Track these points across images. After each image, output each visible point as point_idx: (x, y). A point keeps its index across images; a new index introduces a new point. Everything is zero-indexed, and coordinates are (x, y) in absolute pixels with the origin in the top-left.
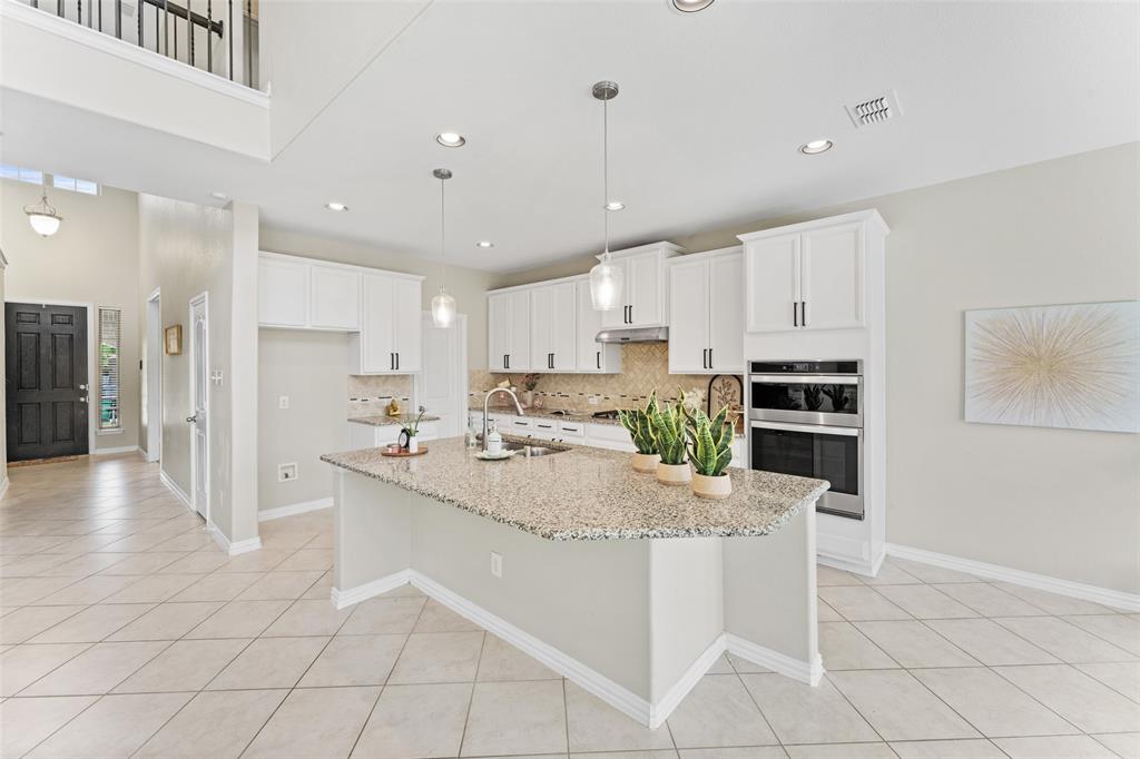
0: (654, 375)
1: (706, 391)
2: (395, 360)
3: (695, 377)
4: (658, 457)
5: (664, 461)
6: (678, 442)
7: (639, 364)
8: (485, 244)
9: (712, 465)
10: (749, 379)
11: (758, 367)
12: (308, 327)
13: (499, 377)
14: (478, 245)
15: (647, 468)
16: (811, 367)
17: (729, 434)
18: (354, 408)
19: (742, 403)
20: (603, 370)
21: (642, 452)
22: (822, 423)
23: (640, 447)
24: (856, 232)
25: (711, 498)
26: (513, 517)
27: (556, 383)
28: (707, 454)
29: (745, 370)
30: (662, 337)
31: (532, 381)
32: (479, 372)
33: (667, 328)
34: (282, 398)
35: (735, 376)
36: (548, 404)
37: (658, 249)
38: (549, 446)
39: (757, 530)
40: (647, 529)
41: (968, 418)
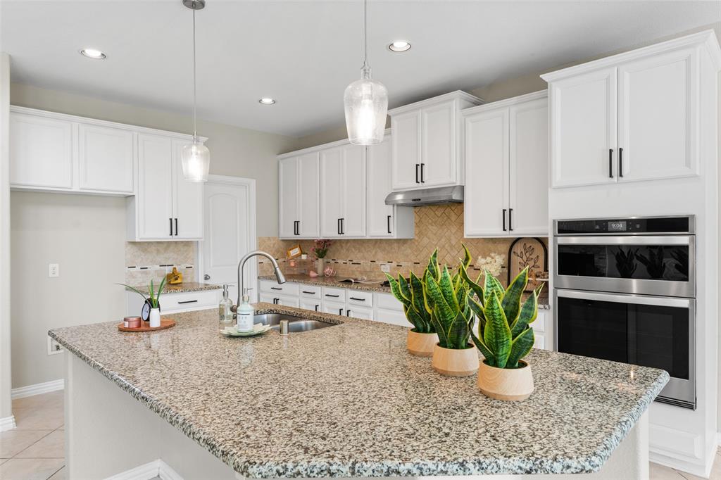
0: (450, 240)
1: (505, 256)
2: (174, 225)
3: (494, 241)
4: (435, 338)
5: (442, 344)
6: (460, 319)
7: (433, 228)
8: (267, 101)
9: (505, 352)
10: (555, 241)
11: (565, 227)
12: (76, 189)
13: (290, 244)
14: (260, 101)
15: (422, 350)
16: (631, 226)
17: (530, 307)
18: (132, 276)
19: (546, 269)
20: (394, 235)
21: (417, 330)
22: (635, 292)
23: (414, 323)
24: (688, 60)
25: (505, 400)
26: (207, 431)
27: (348, 250)
28: (497, 336)
29: (548, 231)
30: (456, 197)
31: (323, 248)
32: (269, 239)
33: (462, 188)
34: (51, 266)
35: (537, 239)
36: (340, 271)
37: (451, 100)
38: (319, 319)
39: (574, 463)
40: (397, 461)
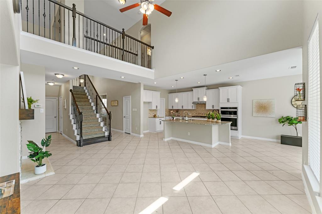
0: (203, 110)
2: (157, 107)
3: (211, 110)
7: (199, 108)
11: (222, 108)
13: (171, 110)
16: (230, 108)
18: (149, 115)
20: (193, 109)
22: (232, 116)
24: (237, 89)
27: (183, 111)
29: (220, 109)
30: (205, 103)
31: (177, 111)
32: (167, 109)
35: (217, 110)
37: (204, 88)
41: (253, 116)
